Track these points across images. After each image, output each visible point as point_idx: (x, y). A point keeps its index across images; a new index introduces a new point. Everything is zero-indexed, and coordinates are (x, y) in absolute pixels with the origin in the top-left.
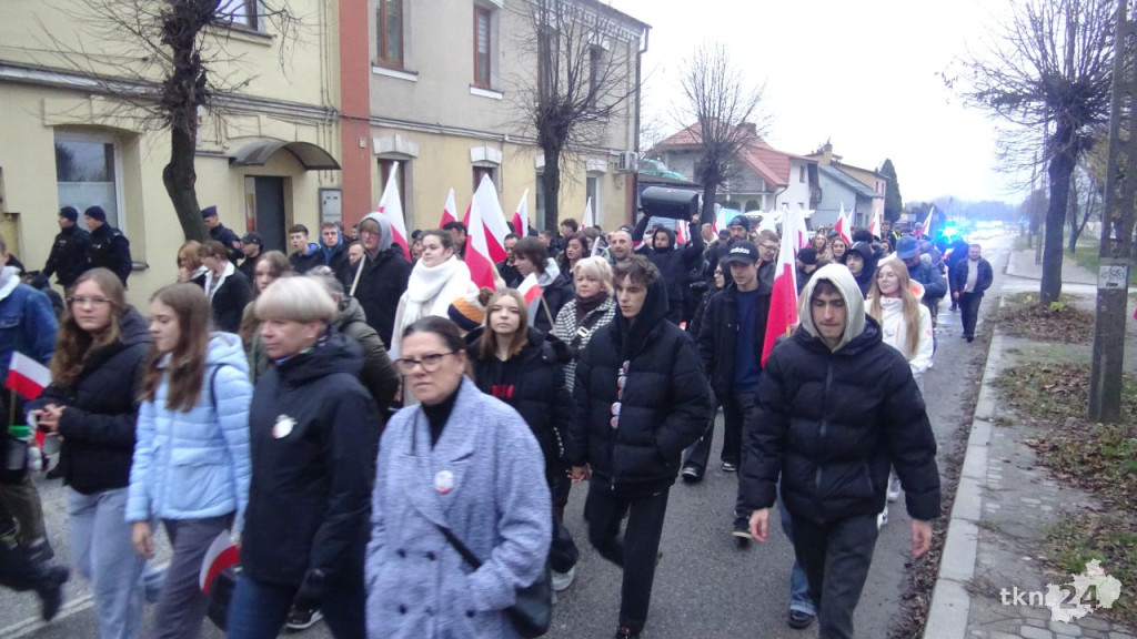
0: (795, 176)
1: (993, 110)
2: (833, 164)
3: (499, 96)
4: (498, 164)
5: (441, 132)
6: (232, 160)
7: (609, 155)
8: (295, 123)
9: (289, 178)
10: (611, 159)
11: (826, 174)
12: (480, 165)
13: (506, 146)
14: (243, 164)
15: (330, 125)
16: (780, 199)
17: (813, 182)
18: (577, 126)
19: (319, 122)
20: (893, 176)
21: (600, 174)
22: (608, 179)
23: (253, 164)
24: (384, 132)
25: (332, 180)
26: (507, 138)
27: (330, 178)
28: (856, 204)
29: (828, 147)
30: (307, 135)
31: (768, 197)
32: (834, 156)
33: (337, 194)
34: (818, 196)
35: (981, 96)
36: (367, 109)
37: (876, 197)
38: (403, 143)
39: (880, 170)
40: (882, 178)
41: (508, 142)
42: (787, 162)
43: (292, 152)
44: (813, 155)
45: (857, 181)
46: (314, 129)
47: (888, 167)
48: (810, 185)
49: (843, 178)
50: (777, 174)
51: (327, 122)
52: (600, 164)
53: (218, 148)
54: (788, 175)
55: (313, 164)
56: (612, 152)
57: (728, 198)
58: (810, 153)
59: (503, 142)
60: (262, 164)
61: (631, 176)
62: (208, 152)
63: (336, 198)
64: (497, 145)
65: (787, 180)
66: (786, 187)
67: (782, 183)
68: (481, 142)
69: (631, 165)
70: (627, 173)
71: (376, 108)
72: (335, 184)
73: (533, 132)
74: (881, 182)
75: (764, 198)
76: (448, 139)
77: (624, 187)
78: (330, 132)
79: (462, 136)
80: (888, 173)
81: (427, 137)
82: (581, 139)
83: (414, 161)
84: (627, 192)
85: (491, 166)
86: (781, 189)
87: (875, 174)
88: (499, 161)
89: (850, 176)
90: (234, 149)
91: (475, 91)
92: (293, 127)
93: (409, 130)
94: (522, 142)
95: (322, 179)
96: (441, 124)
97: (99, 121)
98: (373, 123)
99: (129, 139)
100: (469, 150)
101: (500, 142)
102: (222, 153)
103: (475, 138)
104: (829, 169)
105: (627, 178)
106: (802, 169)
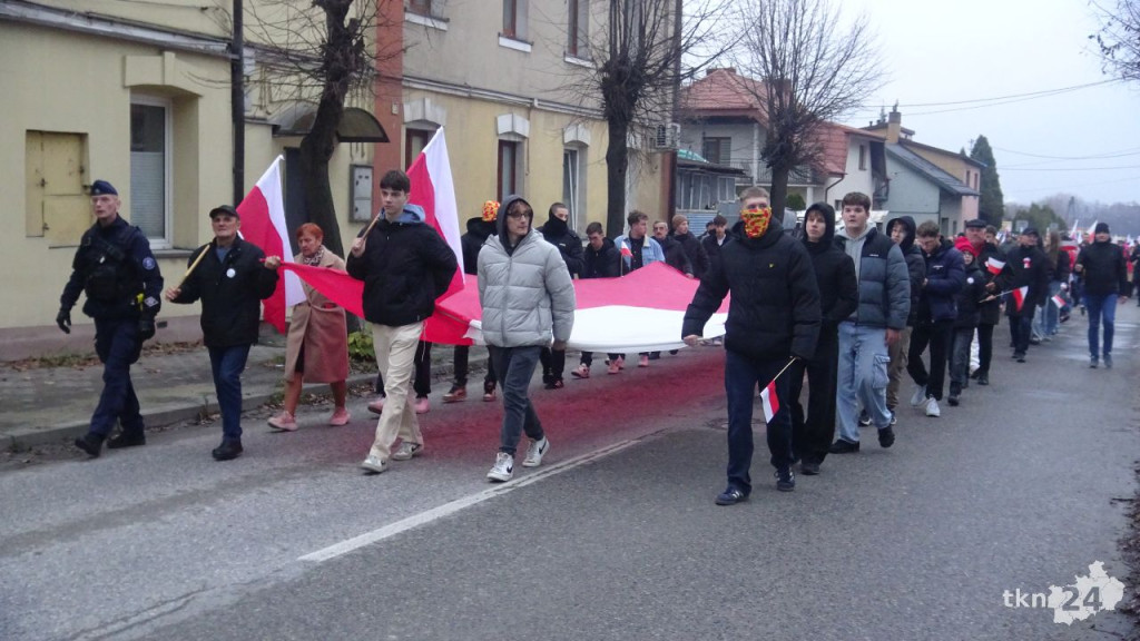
0: (853, 160)
2: (903, 143)
3: (527, 48)
4: (524, 138)
5: (468, 94)
6: (275, 129)
7: (646, 127)
10: (646, 132)
11: (895, 158)
12: (505, 138)
13: (533, 113)
14: (291, 133)
15: (365, 87)
16: (833, 195)
17: (878, 171)
20: (991, 162)
22: (642, 159)
24: (415, 95)
25: (363, 155)
26: (536, 103)
27: (363, 152)
28: (940, 204)
29: (895, 116)
31: (814, 189)
32: (904, 131)
33: (368, 172)
34: (884, 190)
36: (400, 67)
37: (968, 194)
38: (431, 110)
39: (968, 154)
40: (978, 166)
41: (536, 109)
42: (843, 139)
44: (871, 128)
45: (939, 169)
47: (982, 148)
48: (873, 176)
49: (918, 164)
51: (361, 83)
52: (635, 140)
53: (262, 114)
54: (845, 157)
55: (343, 134)
56: (647, 123)
58: (868, 125)
59: (532, 108)
61: (668, 157)
62: (256, 119)
63: (367, 177)
64: (524, 112)
65: (843, 165)
66: (842, 175)
67: (840, 171)
68: (507, 108)
69: (673, 142)
70: (664, 152)
71: (406, 66)
72: (365, 160)
74: (974, 172)
76: (475, 104)
78: (365, 95)
79: (493, 101)
80: (981, 156)
81: (454, 102)
84: (663, 179)
85: (517, 140)
86: (834, 180)
87: (961, 157)
88: (526, 135)
89: (929, 163)
90: (277, 115)
91: (504, 42)
93: (437, 93)
94: (551, 108)
95: (354, 153)
96: (469, 83)
97: (169, 82)
98: (404, 83)
99: (184, 101)
100: (496, 119)
101: (529, 108)
102: (264, 119)
103: (502, 103)
104: (898, 151)
105: (663, 161)
106: (862, 149)
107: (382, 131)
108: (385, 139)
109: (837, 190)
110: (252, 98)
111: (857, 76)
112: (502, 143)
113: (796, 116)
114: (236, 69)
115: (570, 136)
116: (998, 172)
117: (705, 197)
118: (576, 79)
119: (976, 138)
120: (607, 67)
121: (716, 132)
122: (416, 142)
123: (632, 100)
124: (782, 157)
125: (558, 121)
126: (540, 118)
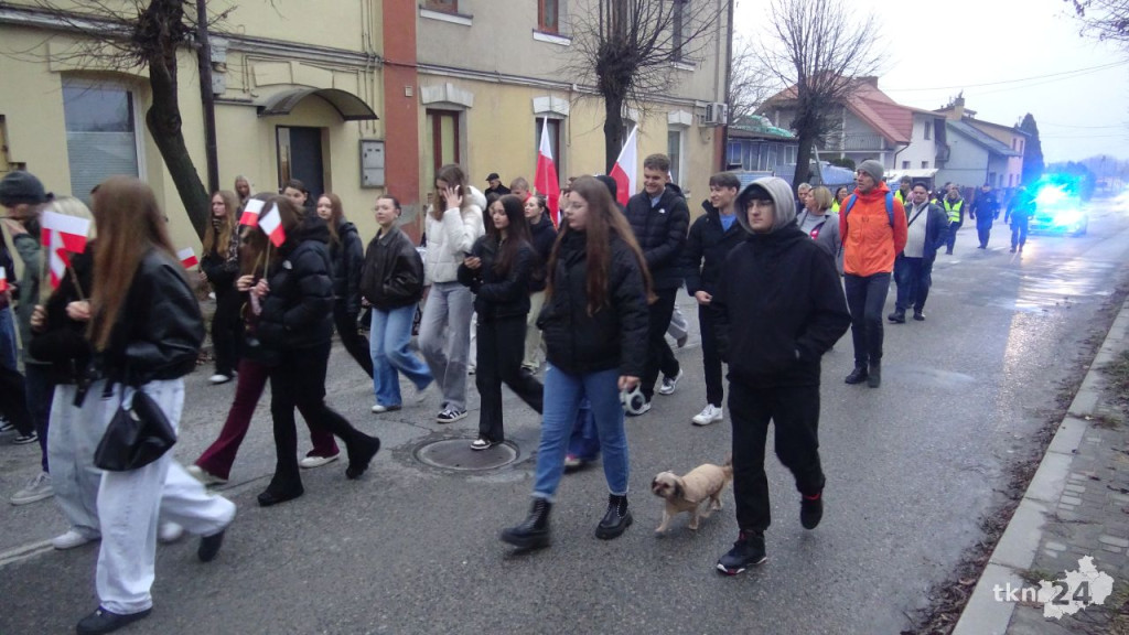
0: (918, 133)
2: (968, 119)
3: (566, 42)
4: (565, 116)
5: (500, 80)
6: (260, 110)
7: (694, 106)
8: (332, 70)
9: (326, 129)
10: (697, 111)
11: (955, 130)
12: (543, 116)
13: (573, 95)
14: (271, 113)
15: (372, 73)
16: (901, 158)
17: (940, 139)
18: (641, 69)
19: (361, 69)
20: (1035, 132)
21: (685, 127)
22: (694, 133)
23: (279, 113)
24: (434, 79)
25: (374, 131)
26: (575, 87)
27: (372, 129)
28: (989, 163)
29: (960, 101)
30: (347, 83)
31: (886, 154)
32: (967, 111)
33: (380, 146)
34: (946, 153)
36: (413, 55)
37: (1013, 156)
38: (454, 93)
39: (1020, 125)
40: (1019, 134)
41: (575, 92)
42: (910, 117)
43: (327, 100)
44: (942, 110)
45: (992, 138)
46: (354, 77)
47: (1029, 122)
48: (936, 143)
49: (974, 134)
50: (898, 130)
51: (368, 70)
52: (685, 117)
53: (245, 97)
54: (911, 130)
55: (353, 114)
56: (698, 104)
57: (843, 156)
58: (939, 108)
59: (571, 92)
60: (287, 113)
61: (720, 130)
62: (234, 100)
63: (378, 151)
64: (564, 95)
65: (910, 136)
66: (908, 144)
67: (905, 140)
68: (544, 92)
69: (719, 118)
70: (713, 125)
71: (424, 54)
72: (376, 136)
74: (1019, 139)
75: (883, 156)
76: (506, 88)
77: (711, 142)
78: (372, 80)
79: (528, 86)
80: (1028, 128)
81: (483, 85)
82: (644, 84)
83: (468, 110)
84: (715, 148)
85: (558, 118)
86: (901, 147)
87: (1014, 131)
88: (566, 113)
89: (982, 132)
90: (264, 97)
91: (539, 36)
92: (329, 75)
93: (462, 78)
94: (591, 91)
95: (364, 131)
96: (500, 71)
98: (420, 70)
100: (532, 101)
101: (569, 92)
102: (250, 101)
103: (538, 87)
104: (961, 126)
105: (715, 134)
106: (927, 126)
107: (372, 112)
108: (371, 117)
109: (904, 154)
112: (540, 121)
116: (1040, 139)
119: (1024, 117)
123: (626, 80)
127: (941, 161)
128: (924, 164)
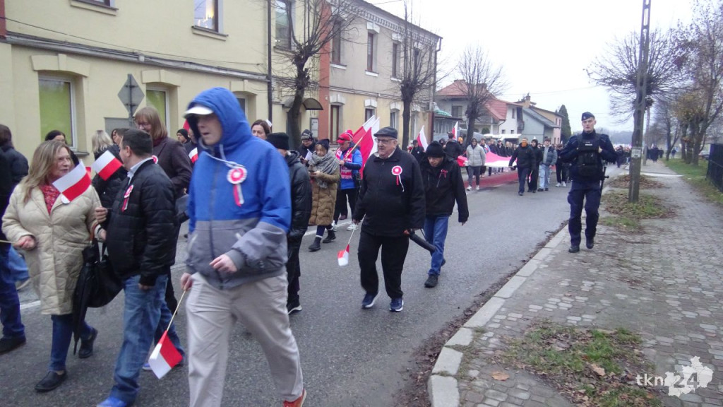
0: (509, 115)
1: (610, 87)
2: (531, 108)
3: (376, 75)
4: (375, 107)
5: (353, 92)
6: (283, 106)
7: (421, 103)
10: (422, 105)
11: (527, 113)
12: (368, 108)
13: (378, 99)
14: (287, 107)
16: (501, 128)
17: (520, 118)
19: (312, 89)
20: (566, 115)
21: (418, 112)
22: (421, 115)
24: (334, 93)
26: (379, 95)
27: (314, 114)
28: (544, 131)
29: (528, 97)
30: (307, 94)
31: (494, 126)
32: (532, 103)
33: (317, 120)
34: (522, 126)
35: (604, 80)
36: (328, 82)
37: (556, 128)
38: (340, 98)
39: (558, 111)
40: (559, 116)
41: (379, 97)
42: (505, 106)
44: (519, 102)
45: (545, 118)
46: (309, 92)
47: (563, 110)
48: (518, 120)
49: (536, 116)
50: (499, 113)
51: (314, 90)
52: (418, 108)
54: (506, 113)
55: (310, 107)
56: (423, 102)
58: (517, 101)
59: (377, 97)
62: (277, 102)
63: (316, 122)
64: (375, 99)
65: (505, 116)
66: (505, 120)
67: (503, 118)
68: (368, 97)
69: (432, 109)
70: (429, 112)
71: (332, 82)
72: (315, 116)
73: (399, 94)
74: (559, 119)
75: (492, 127)
76: (356, 96)
77: (427, 120)
78: (315, 93)
79: (364, 95)
80: (563, 113)
81: (349, 95)
83: (344, 106)
84: (429, 122)
85: (372, 108)
86: (501, 122)
87: (556, 114)
89: (541, 115)
90: (284, 101)
91: (368, 73)
93: (343, 92)
94: (384, 97)
95: (311, 114)
96: (355, 89)
97: (246, 90)
98: (330, 89)
99: (251, 97)
100: (364, 101)
101: (376, 97)
103: (367, 95)
104: (529, 111)
105: (429, 115)
106: (513, 110)
107: (321, 106)
108: (322, 109)
109: (503, 126)
110: (275, 95)
111: (502, 84)
112: (367, 110)
113: (477, 99)
114: (269, 85)
115: (393, 106)
116: (569, 119)
117: (447, 129)
118: (392, 87)
119: (560, 106)
120: (403, 82)
121: (456, 104)
122: (335, 110)
123: (412, 94)
124: (473, 114)
125: (388, 101)
126: (381, 101)
127: (520, 130)
128: (512, 131)
